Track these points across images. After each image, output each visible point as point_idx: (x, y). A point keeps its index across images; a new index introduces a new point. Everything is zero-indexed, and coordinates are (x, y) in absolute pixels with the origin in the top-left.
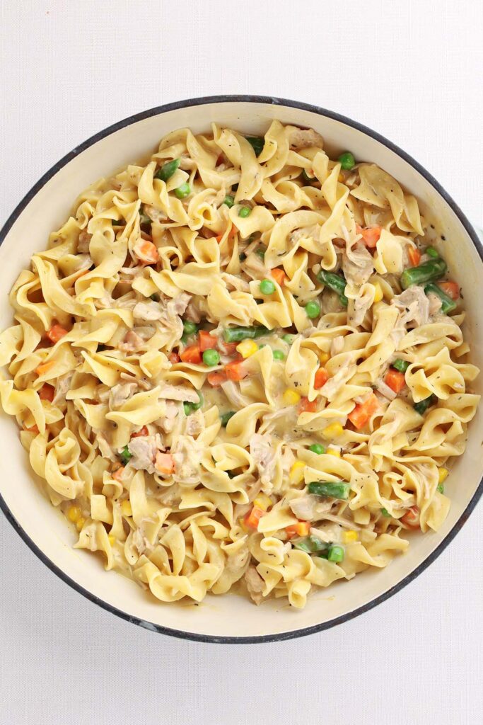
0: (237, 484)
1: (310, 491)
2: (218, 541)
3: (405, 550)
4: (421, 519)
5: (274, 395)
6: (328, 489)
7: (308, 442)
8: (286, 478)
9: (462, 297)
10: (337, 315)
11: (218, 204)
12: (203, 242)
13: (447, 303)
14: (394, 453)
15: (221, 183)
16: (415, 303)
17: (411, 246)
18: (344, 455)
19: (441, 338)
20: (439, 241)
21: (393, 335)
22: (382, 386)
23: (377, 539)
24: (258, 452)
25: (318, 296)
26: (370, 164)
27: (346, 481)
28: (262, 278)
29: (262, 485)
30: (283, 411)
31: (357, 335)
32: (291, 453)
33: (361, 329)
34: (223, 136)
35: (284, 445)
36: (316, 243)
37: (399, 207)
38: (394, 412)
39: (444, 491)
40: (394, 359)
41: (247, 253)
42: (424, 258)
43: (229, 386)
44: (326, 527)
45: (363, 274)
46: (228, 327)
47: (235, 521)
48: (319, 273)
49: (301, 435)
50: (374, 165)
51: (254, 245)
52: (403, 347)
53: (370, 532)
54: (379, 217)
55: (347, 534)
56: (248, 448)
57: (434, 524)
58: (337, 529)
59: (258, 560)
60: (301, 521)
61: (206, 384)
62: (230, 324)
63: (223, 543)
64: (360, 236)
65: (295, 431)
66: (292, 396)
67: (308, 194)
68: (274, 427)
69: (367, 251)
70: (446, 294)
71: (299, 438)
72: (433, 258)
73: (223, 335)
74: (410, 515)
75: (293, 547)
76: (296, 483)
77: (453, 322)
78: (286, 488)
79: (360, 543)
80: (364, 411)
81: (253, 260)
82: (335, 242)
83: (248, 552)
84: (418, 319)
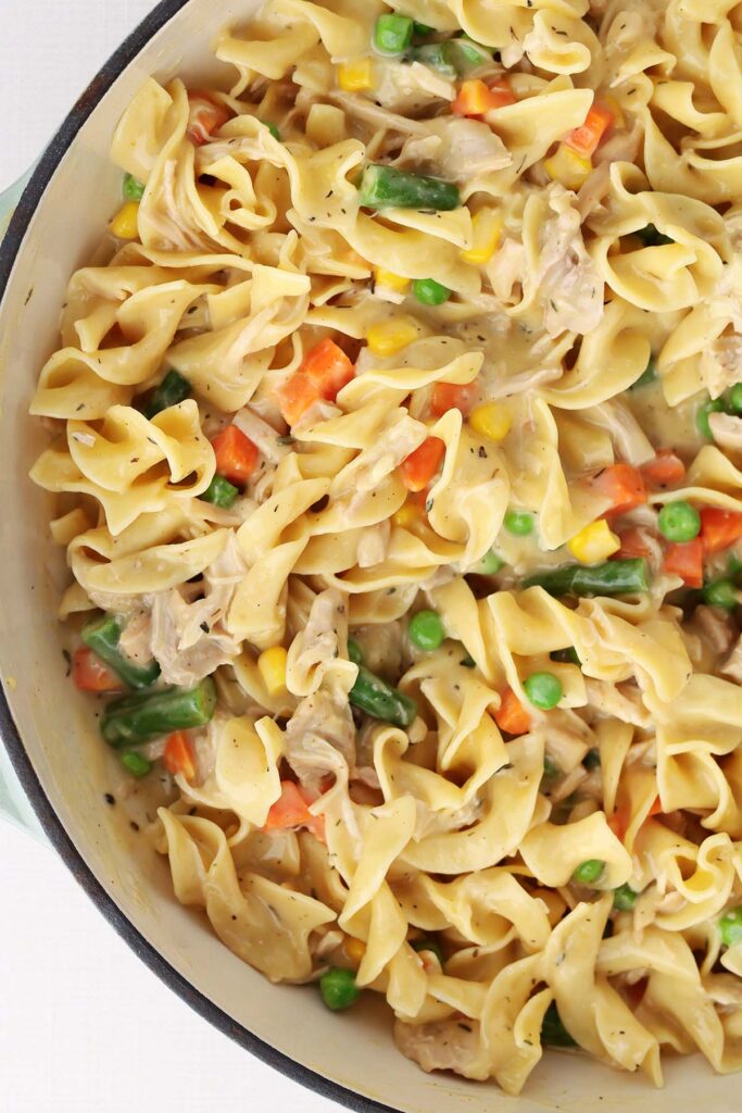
0: (636, 212)
1: (455, 188)
2: (680, 75)
3: (224, 38)
4: (186, 114)
5: (534, 428)
6: (416, 192)
7: (451, 310)
8: (511, 222)
9: (66, 654)
10: (371, 618)
11: (651, 890)
12: (692, 802)
13: (105, 641)
14: (246, 276)
15: (643, 943)
16: (184, 646)
17: (190, 782)
18: (366, 274)
19: (125, 555)
20: (119, 791)
21: (240, 567)
22: (267, 444)
23: (293, 68)
24: (585, 286)
25: (412, 665)
26: (286, 983)
27: (366, 210)
28: (554, 712)
29: (576, 206)
30: (513, 387)
31: (324, 570)
32: (494, 286)
33: (315, 585)
34: (638, 1058)
35: (512, 305)
36: (421, 795)
37: (218, 880)
38: (239, 379)
39: (121, 181)
40: (237, 507)
41: (582, 772)
42: (155, 749)
43: (638, 452)
44: (416, 101)
45: (312, 718)
46: (640, 596)
47: (638, 121)
48: (411, 722)
49: (466, 328)
50: (275, 980)
51: (565, 789)
52: (216, 536)
53: (308, 84)
54: (265, 853)
55: (365, 83)
56: (609, 296)
57: (156, 95)
58: (387, 96)
59: (584, 24)
60: (478, 118)
61: (688, 458)
62: (635, 602)
63: (668, 72)
64: (314, 810)
65: (481, 339)
66: (492, 425)
67: (435, 912)
68: (536, 349)
69: (298, 773)
70: (108, 663)
71: (472, 322)
72: (135, 749)
73: (651, 577)
74: (212, 124)
75: (497, 56)
76: (486, 210)
77: (93, 595)
78: (513, 200)
79: (333, 61)
80: (316, 381)
81: (570, 753)
82: (376, 798)
83: (608, 48)
84: (179, 605)
